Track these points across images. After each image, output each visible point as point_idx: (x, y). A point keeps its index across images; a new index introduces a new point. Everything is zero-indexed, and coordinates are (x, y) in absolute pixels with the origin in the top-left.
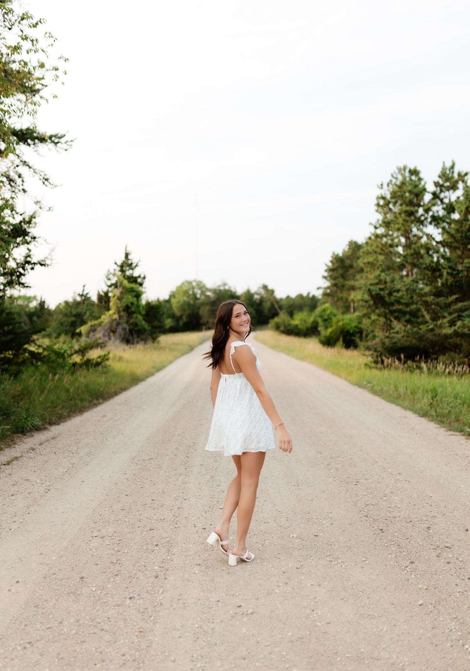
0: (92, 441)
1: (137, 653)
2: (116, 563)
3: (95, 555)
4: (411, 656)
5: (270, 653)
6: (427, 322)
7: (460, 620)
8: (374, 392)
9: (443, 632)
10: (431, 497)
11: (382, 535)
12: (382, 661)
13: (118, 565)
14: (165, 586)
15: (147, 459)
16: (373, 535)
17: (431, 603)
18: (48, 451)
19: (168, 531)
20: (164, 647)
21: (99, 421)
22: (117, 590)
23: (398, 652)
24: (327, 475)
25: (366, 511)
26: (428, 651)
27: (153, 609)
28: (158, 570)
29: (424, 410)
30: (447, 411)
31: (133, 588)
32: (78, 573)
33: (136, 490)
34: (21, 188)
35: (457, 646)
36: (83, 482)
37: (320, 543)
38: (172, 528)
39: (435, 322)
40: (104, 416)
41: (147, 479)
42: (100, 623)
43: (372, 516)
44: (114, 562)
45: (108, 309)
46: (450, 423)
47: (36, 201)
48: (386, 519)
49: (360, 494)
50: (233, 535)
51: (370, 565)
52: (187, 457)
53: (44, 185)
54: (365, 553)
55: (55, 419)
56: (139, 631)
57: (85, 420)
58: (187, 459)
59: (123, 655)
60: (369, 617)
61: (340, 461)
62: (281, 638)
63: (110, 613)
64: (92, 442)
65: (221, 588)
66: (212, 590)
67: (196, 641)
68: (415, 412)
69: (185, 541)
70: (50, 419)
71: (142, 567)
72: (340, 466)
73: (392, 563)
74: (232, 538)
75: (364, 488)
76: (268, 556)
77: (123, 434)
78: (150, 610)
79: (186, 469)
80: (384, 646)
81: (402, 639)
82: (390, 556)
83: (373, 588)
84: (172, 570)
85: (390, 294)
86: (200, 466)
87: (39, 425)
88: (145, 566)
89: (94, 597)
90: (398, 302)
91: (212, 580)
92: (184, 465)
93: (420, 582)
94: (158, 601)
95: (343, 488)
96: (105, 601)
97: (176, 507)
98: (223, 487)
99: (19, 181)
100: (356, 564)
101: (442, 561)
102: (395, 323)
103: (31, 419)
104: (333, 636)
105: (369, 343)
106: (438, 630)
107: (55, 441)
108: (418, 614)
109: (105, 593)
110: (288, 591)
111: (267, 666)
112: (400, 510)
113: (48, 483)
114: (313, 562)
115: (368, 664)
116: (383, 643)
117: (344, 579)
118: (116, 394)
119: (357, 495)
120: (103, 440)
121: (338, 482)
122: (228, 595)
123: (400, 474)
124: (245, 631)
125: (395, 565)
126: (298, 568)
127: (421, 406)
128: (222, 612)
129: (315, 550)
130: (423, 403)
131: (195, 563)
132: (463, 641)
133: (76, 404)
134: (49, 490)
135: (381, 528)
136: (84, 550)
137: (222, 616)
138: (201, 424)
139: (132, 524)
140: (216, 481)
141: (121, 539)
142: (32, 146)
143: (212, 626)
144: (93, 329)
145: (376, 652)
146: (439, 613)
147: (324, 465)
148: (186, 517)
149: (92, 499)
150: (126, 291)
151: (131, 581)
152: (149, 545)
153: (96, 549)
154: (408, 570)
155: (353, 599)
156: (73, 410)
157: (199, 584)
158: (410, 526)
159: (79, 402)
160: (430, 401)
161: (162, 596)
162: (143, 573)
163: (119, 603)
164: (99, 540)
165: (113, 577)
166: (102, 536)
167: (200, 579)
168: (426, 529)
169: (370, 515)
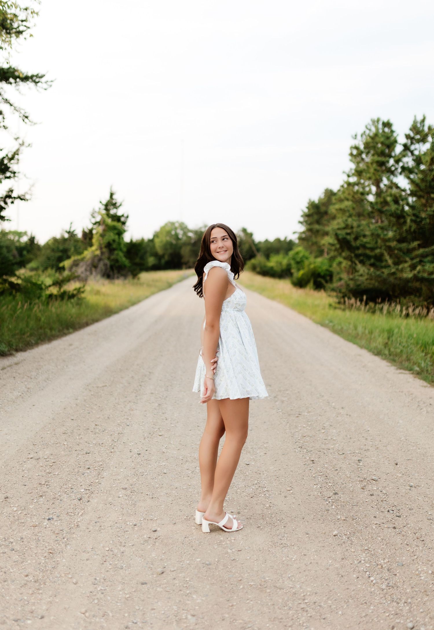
1: (41, 574)
3: (26, 476)
4: (315, 586)
5: (175, 579)
6: (388, 266)
7: (372, 551)
8: (335, 331)
9: (351, 563)
10: (368, 431)
11: (312, 466)
12: (284, 590)
13: (46, 486)
14: (86, 509)
15: (101, 385)
16: (303, 465)
17: (345, 533)
18: (8, 375)
19: (103, 455)
20: (70, 569)
21: (65, 349)
22: (38, 511)
23: (302, 581)
25: (302, 442)
26: (332, 582)
27: (69, 530)
28: (84, 493)
29: (378, 349)
30: (400, 351)
31: (54, 509)
32: (4, 493)
33: (82, 415)
34: (2, 124)
35: (363, 578)
36: (34, 405)
37: (250, 472)
38: (107, 452)
39: (397, 267)
40: (71, 345)
41: (96, 405)
42: (12, 543)
43: (307, 448)
44: (43, 484)
45: (91, 245)
46: (401, 362)
47: (16, 137)
48: (320, 450)
49: (300, 425)
50: (166, 461)
51: (294, 494)
52: (140, 385)
53: (24, 123)
54: (291, 483)
55: (22, 346)
56: (49, 552)
57: (52, 348)
58: (140, 387)
59: (27, 576)
60: (281, 546)
61: (288, 394)
62: (189, 564)
63: (25, 533)
64: (53, 369)
65: (141, 512)
66: (131, 514)
67: (103, 564)
68: (370, 350)
69: (117, 466)
70: (17, 346)
71: (68, 489)
72: (287, 399)
73: (316, 493)
75: (305, 421)
76: (195, 483)
77: (84, 362)
78: (65, 532)
79: (136, 397)
80: (290, 576)
81: (309, 569)
82: (315, 486)
83: (291, 517)
84: (97, 493)
85: (356, 239)
86: (150, 395)
87: (5, 351)
88: (71, 488)
89: (14, 516)
90: (364, 246)
91: (134, 504)
92: (135, 393)
93: (339, 513)
94: (75, 523)
95: (284, 420)
96: (23, 521)
97: (117, 432)
100: (280, 493)
101: (366, 493)
102: (359, 266)
104: (241, 563)
105: (335, 284)
106: (347, 561)
107: (18, 366)
108: (330, 545)
109: (25, 513)
111: (168, 591)
112: (336, 443)
115: (269, 592)
116: (289, 572)
118: (87, 324)
119: (296, 427)
120: (64, 367)
121: (281, 414)
122: (147, 519)
123: (342, 408)
124: (153, 555)
125: (319, 496)
127: (376, 345)
128: (136, 536)
129: (243, 478)
130: (378, 342)
131: (121, 487)
132: (369, 572)
133: (45, 334)
135: (312, 459)
136: (16, 471)
137: (135, 540)
139: (70, 447)
141: (55, 461)
143: (122, 549)
144: (76, 264)
145: (281, 581)
146: (352, 544)
147: (271, 397)
148: (124, 442)
149: (38, 422)
150: (109, 228)
151: (54, 502)
152: (81, 468)
153: (29, 470)
154: (330, 501)
155: (270, 527)
156: (42, 338)
157: (120, 508)
158: (341, 458)
159: (48, 331)
160: (386, 341)
161: (81, 518)
162: (68, 495)
163: (37, 523)
164: (34, 462)
165: (38, 498)
166: (37, 458)
167: (122, 503)
168: (357, 462)
169: (305, 446)
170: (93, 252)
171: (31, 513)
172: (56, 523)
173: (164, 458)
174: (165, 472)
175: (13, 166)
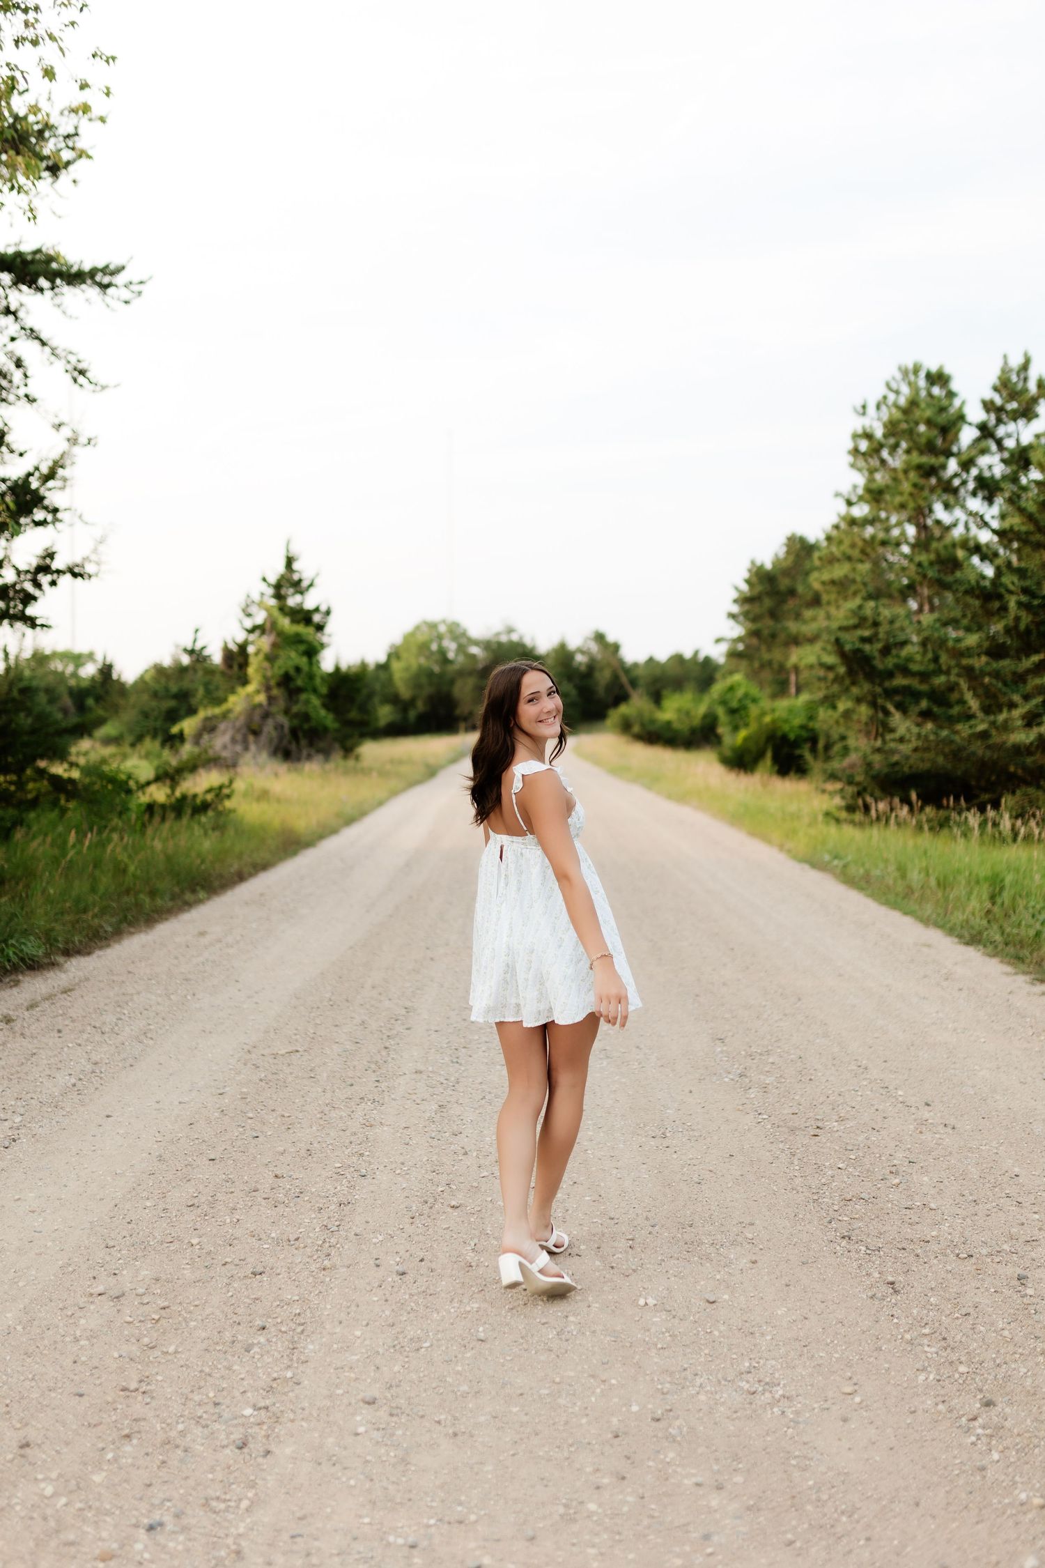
0: (160, 999)
2: (137, 1390)
3: (83, 1359)
6: (969, 717)
8: (850, 881)
10: (1018, 1176)
11: (893, 1301)
13: (140, 1398)
14: (259, 1482)
15: (283, 1052)
16: (869, 1301)
18: (43, 1026)
19: (301, 1279)
21: (188, 947)
22: (117, 1495)
24: (741, 1108)
25: (845, 1219)
28: (252, 1419)
29: (972, 928)
30: (1032, 933)
31: (166, 1487)
32: (18, 1425)
33: (239, 1143)
34: (22, 392)
36: (108, 1116)
37: (722, 1328)
38: (313, 1268)
39: (992, 718)
40: (203, 934)
41: (273, 1110)
43: (864, 1238)
44: (132, 1388)
45: (245, 681)
47: (57, 422)
48: (904, 1245)
49: (827, 1164)
51: (867, 1408)
52: (386, 1048)
53: (77, 386)
54: (849, 1365)
55: (80, 942)
57: (155, 942)
58: (384, 1053)
61: (774, 1063)
64: (158, 1004)
65: (426, 1494)
66: (398, 1500)
68: (951, 931)
69: (343, 1316)
70: (67, 942)
71: (207, 1408)
72: (773, 1078)
73: (929, 1402)
74: (476, 1305)
75: (837, 1148)
76: (572, 1374)
77: (237, 981)
79: (377, 1084)
82: (922, 1377)
83: (880, 1499)
84: (292, 1421)
85: (886, 651)
86: (414, 1076)
87: (38, 956)
88: (216, 1404)
89: (45, 1519)
90: (905, 670)
91: (403, 1460)
92: (374, 1071)
93: (1017, 1478)
94: (230, 1541)
95: (781, 1146)
96: (71, 1537)
97: (335, 1199)
98: (466, 1140)
99: (17, 376)
100: (826, 1406)
102: (896, 718)
103: (17, 941)
105: (836, 765)
107: (69, 998)
109: (79, 1505)
110: (625, 1509)
112: (939, 1218)
113: (18, 1119)
114: (702, 1397)
117: (793, 1462)
118: (241, 877)
119: (819, 1168)
120: (186, 996)
121: (769, 1127)
122: (447, 1519)
123: (928, 1104)
125: (940, 1412)
126: (658, 1420)
127: (965, 917)
129: (708, 1352)
130: (969, 909)
131: (359, 1397)
133: (138, 905)
134: (14, 1140)
135: (890, 1279)
136: (55, 1342)
138: (432, 959)
139: (209, 1253)
140: (449, 1120)
141: (166, 1304)
142: (48, 294)
144: (209, 727)
147: (732, 1076)
148: (358, 1232)
149: (118, 1172)
150: (286, 641)
151: (165, 1459)
152: (240, 1328)
153: (93, 1336)
154: (980, 1431)
155: (824, 1543)
156: (129, 917)
157: (362, 1477)
158: (970, 1272)
159: (145, 899)
160: (988, 905)
161: (248, 1520)
162: (206, 1431)
163: (115, 1546)
164: (107, 1306)
165: (117, 1444)
166: (117, 1295)
167: (369, 1458)
168: (1017, 1283)
169: (857, 1232)
170: (248, 696)
171: (97, 1504)
172: (171, 1545)
173: (472, 1286)
174: (482, 1335)
175: (54, 496)
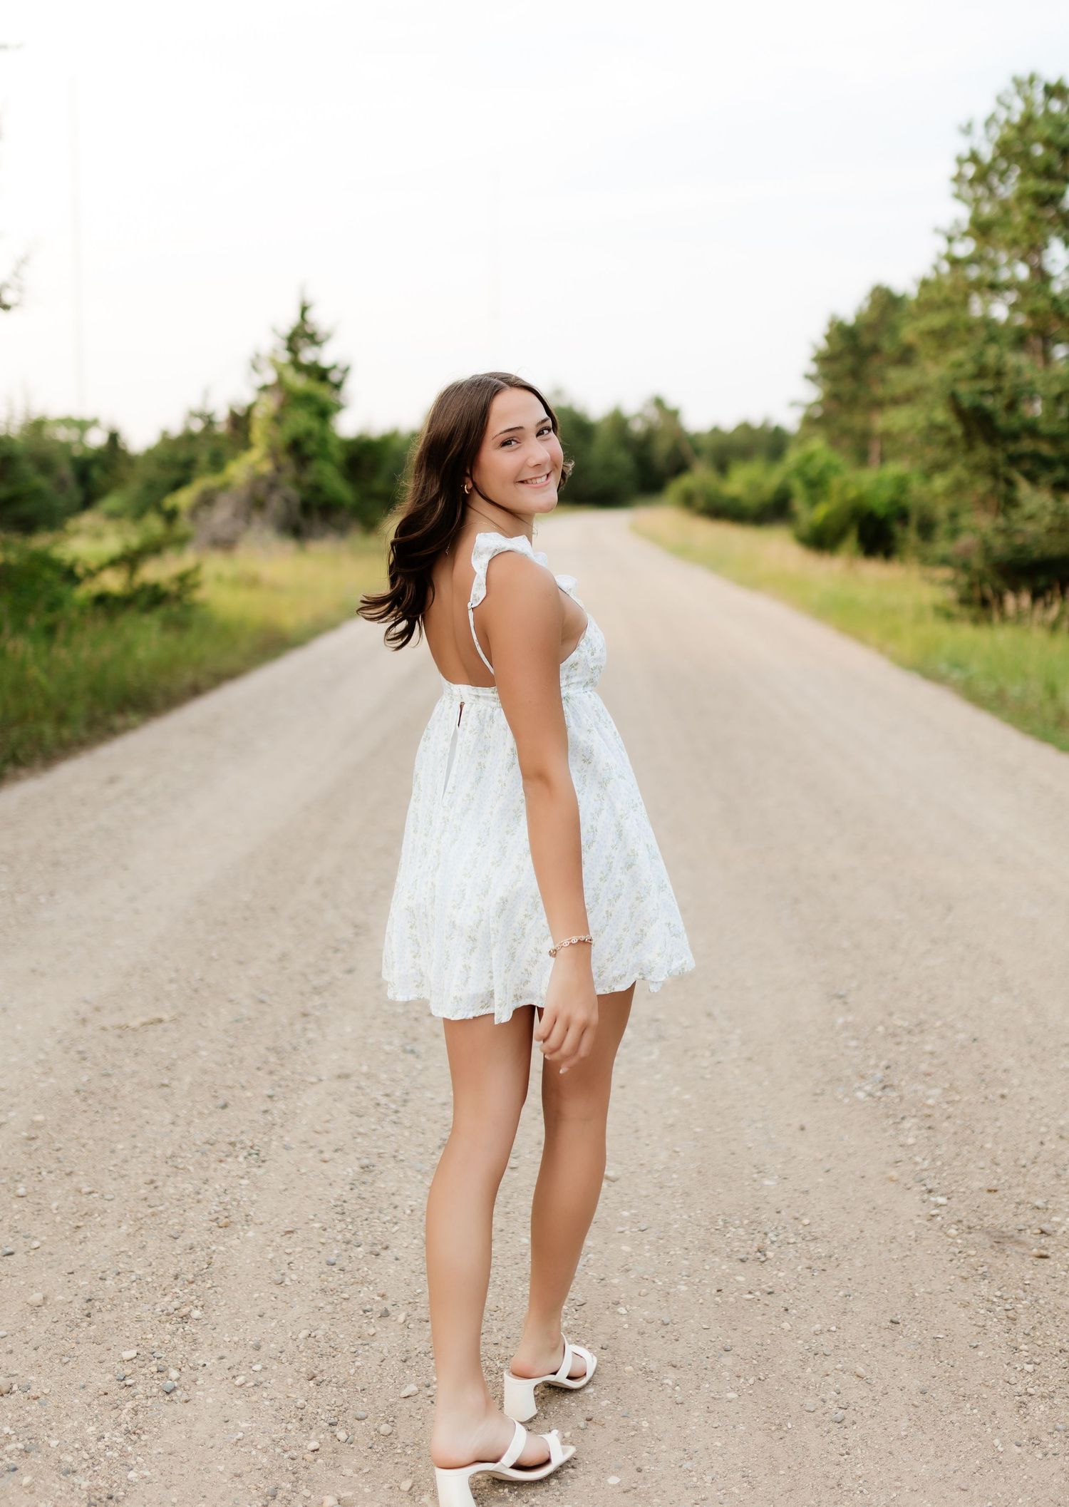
8: (973, 695)
21: (83, 803)
45: (246, 445)
77: (125, 868)
85: (1012, 406)
90: (1031, 430)
102: (1024, 489)
105: (942, 546)
118: (196, 691)
120: (38, 897)
144: (207, 500)
150: (291, 400)
159: (48, 730)
170: (252, 467)
